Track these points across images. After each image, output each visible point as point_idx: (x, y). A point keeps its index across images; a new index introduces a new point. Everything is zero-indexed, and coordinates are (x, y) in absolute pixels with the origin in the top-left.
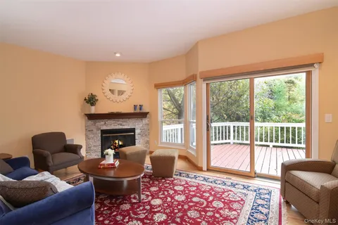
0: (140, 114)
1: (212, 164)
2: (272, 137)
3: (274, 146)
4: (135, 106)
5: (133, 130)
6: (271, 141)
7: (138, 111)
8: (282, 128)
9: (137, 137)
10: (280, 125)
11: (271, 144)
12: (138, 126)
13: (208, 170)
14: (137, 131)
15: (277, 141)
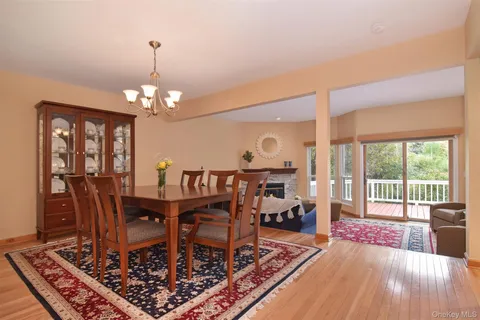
0: (289, 170)
1: (369, 212)
2: (417, 195)
3: (420, 204)
4: (285, 162)
5: (282, 185)
6: (417, 199)
7: (288, 167)
8: (428, 186)
9: (286, 191)
10: (426, 183)
11: (417, 202)
12: (287, 181)
13: (365, 217)
14: (286, 186)
15: (423, 199)
